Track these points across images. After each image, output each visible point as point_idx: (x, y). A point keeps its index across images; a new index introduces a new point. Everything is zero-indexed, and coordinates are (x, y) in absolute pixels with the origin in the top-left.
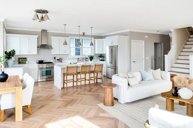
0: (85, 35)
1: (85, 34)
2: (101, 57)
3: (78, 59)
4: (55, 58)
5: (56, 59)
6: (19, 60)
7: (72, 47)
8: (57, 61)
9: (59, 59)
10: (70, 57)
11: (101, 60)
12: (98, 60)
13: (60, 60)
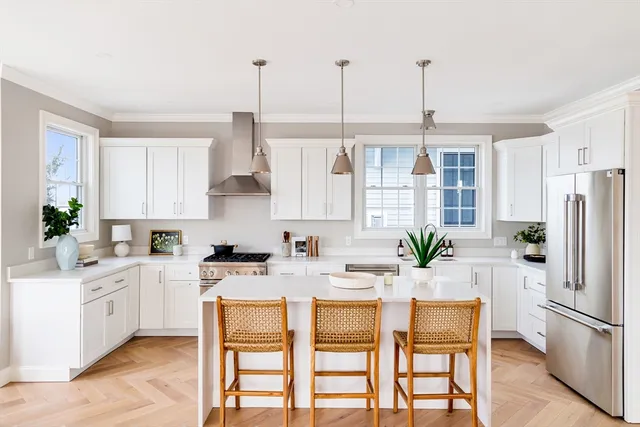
0: (434, 125)
1: (436, 118)
2: (531, 241)
3: (401, 246)
4: (287, 236)
5: (293, 240)
6: (153, 241)
7: (373, 187)
8: (294, 252)
9: (304, 243)
10: (359, 234)
11: (529, 258)
12: (514, 254)
13: (309, 248)
